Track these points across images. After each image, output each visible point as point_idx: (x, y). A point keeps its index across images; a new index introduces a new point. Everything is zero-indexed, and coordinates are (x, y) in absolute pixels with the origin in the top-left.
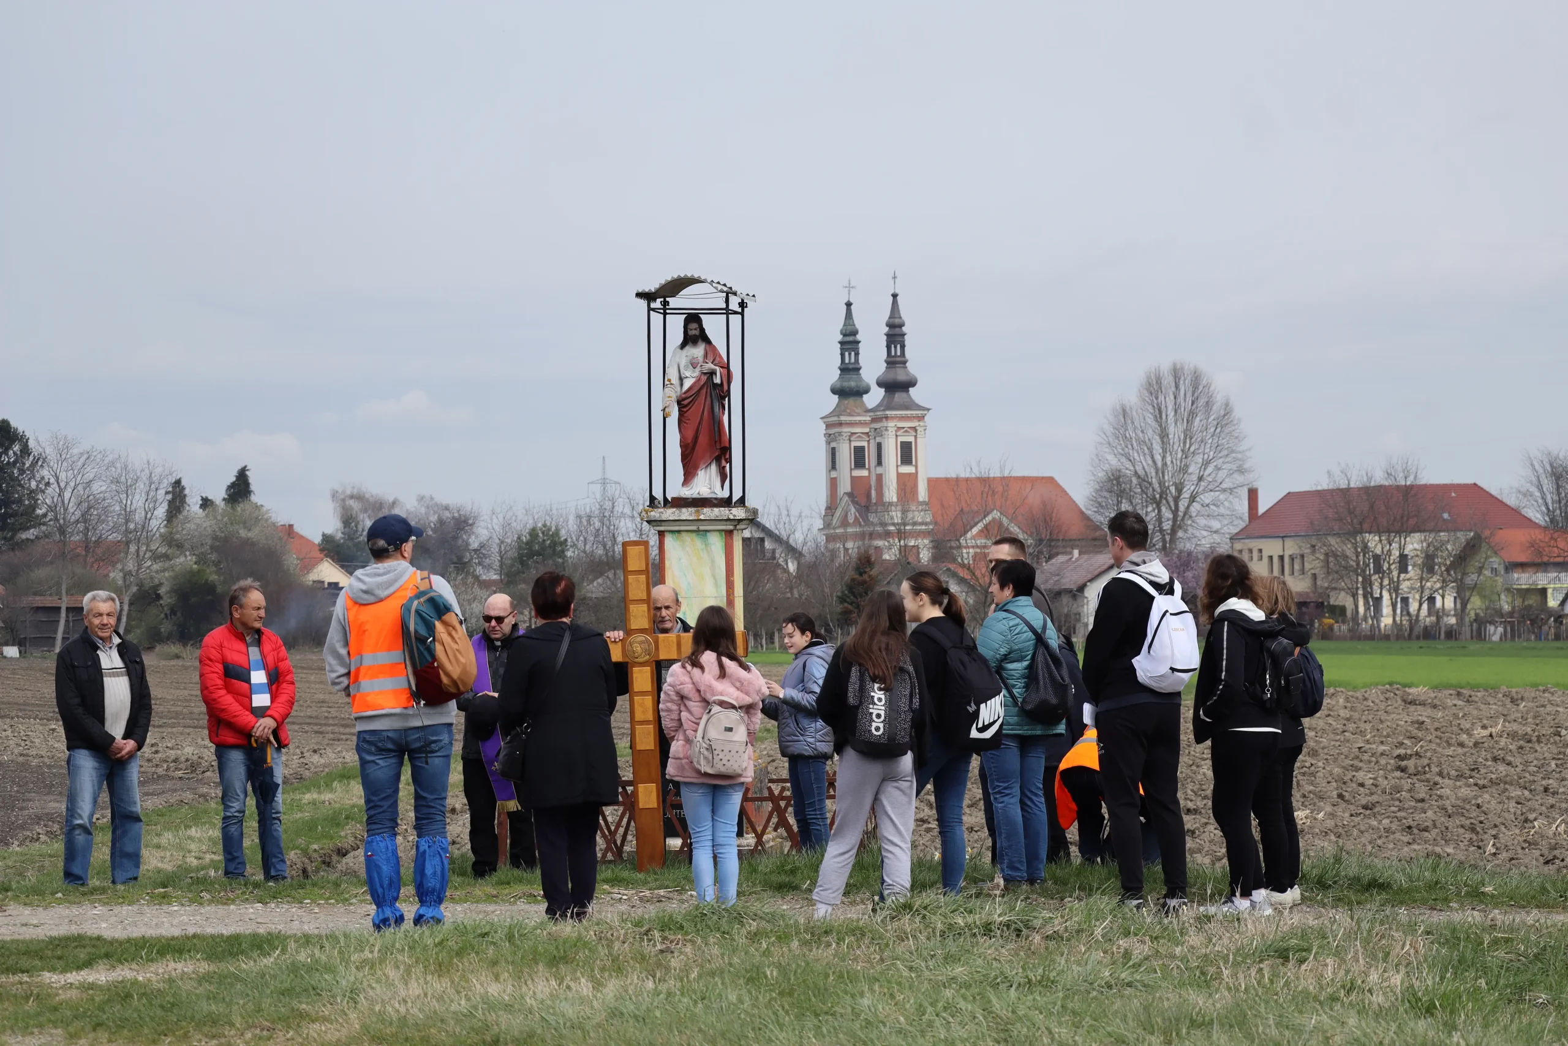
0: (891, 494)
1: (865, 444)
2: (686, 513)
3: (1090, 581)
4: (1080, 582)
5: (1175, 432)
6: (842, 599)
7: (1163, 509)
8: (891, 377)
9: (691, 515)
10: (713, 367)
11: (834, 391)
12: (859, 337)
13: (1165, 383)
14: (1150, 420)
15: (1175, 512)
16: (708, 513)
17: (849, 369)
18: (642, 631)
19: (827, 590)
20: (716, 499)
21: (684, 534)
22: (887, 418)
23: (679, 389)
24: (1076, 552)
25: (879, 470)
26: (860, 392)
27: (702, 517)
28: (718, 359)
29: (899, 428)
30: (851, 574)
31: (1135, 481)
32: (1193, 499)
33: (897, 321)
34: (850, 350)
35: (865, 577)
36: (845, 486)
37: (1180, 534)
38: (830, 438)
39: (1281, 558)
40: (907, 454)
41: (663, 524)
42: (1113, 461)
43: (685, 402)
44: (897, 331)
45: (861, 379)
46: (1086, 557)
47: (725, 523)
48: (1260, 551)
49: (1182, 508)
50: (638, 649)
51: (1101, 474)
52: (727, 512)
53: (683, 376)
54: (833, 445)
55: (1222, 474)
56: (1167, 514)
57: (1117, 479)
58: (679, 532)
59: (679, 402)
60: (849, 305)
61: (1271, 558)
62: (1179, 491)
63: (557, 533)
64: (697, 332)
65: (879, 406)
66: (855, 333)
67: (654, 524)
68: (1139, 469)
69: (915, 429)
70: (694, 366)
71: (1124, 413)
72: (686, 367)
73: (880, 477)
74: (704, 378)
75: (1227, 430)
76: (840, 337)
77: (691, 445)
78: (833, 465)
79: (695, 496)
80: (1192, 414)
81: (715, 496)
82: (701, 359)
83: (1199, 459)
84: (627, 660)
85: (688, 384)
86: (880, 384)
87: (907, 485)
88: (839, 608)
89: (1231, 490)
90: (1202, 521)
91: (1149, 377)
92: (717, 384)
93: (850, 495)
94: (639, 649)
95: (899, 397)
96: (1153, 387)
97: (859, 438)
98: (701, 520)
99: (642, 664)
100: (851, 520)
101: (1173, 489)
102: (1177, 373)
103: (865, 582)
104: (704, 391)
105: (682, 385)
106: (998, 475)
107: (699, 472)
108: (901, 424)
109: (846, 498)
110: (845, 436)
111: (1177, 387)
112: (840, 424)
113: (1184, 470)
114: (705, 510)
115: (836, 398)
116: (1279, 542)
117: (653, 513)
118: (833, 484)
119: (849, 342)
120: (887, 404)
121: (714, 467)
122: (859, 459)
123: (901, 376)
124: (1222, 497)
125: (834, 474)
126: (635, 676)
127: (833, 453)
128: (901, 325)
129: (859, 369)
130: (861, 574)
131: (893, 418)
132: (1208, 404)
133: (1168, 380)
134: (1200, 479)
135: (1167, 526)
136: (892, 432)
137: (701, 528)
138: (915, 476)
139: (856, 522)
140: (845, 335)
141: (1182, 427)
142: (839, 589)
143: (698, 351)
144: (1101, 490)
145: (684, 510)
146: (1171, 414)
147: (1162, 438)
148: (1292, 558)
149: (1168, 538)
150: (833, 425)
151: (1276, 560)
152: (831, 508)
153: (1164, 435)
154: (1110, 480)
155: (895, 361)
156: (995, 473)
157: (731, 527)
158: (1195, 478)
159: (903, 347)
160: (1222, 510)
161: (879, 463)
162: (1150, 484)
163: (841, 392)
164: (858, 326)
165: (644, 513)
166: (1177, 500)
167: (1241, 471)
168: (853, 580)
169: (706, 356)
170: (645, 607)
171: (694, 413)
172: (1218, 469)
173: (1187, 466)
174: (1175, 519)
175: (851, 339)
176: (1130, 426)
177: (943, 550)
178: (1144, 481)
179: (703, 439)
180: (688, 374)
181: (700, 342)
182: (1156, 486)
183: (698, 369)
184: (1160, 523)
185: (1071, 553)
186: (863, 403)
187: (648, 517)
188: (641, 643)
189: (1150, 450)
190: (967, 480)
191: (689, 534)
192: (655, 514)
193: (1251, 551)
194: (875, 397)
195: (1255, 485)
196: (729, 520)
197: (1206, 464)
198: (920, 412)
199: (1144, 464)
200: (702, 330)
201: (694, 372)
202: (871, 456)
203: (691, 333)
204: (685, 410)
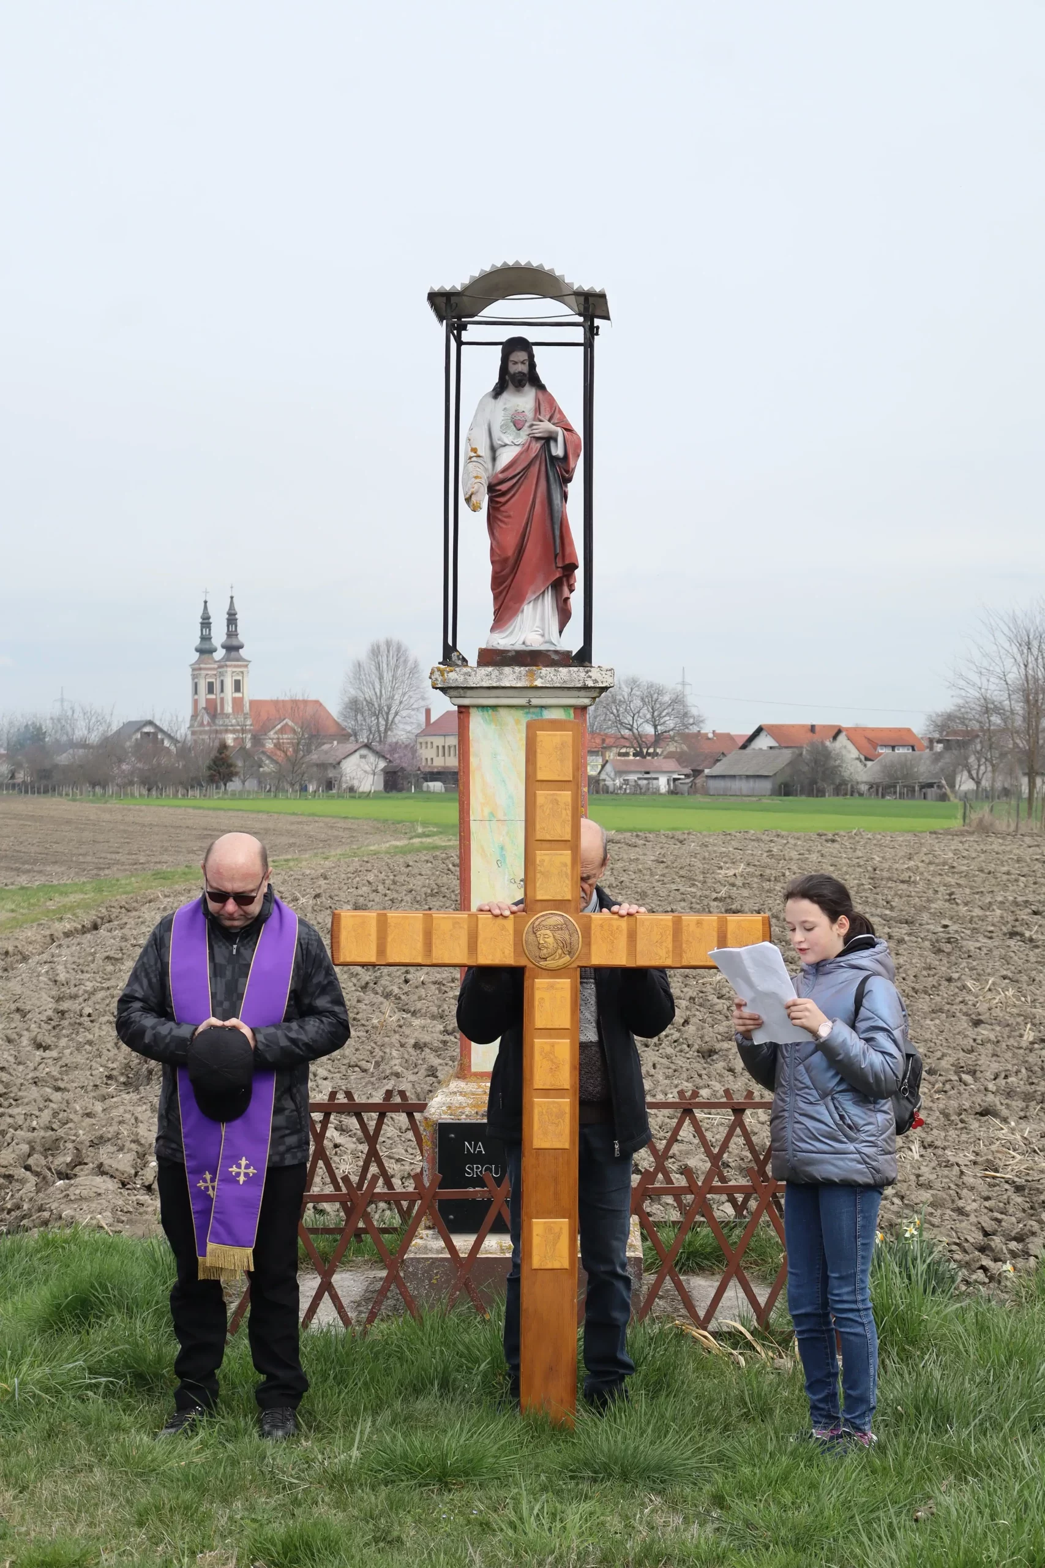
0: (229, 709)
1: (213, 680)
2: (511, 676)
3: (344, 758)
4: (338, 759)
5: (387, 676)
6: (209, 768)
7: (380, 719)
8: (229, 643)
9: (519, 678)
10: (551, 427)
11: (197, 650)
12: (211, 620)
13: (382, 649)
14: (374, 670)
15: (387, 720)
16: (547, 675)
17: (206, 638)
18: (559, 904)
19: (200, 763)
20: (556, 652)
21: (503, 712)
22: (227, 666)
23: (489, 465)
24: (335, 743)
25: (222, 695)
26: (212, 651)
27: (538, 683)
28: (557, 416)
29: (233, 672)
30: (214, 754)
31: (365, 703)
32: (396, 714)
33: (233, 612)
34: (206, 628)
35: (223, 755)
36: (202, 704)
37: (389, 733)
38: (194, 677)
39: (444, 747)
40: (238, 686)
41: (469, 693)
42: (353, 692)
43: (504, 487)
44: (233, 617)
45: (212, 644)
46: (341, 745)
47: (576, 693)
48: (432, 743)
49: (390, 718)
50: (548, 939)
51: (346, 700)
52: (583, 675)
53: (497, 442)
54: (196, 680)
55: (412, 701)
56: (382, 722)
57: (356, 701)
58: (494, 707)
59: (491, 488)
60: (206, 602)
61: (438, 747)
62: (389, 709)
63: (40, 728)
64: (524, 368)
65: (223, 659)
66: (209, 618)
67: (454, 693)
68: (367, 696)
69: (242, 672)
70: (518, 425)
71: (359, 665)
72: (504, 428)
73: (222, 699)
74: (537, 446)
75: (416, 675)
76: (201, 620)
77: (511, 561)
78: (196, 692)
79: (519, 647)
80: (397, 667)
81: (552, 648)
82: (530, 415)
83: (400, 691)
84: (522, 962)
85: (506, 457)
86: (223, 647)
87: (238, 703)
88: (208, 773)
89: (418, 709)
90: (401, 726)
91: (373, 646)
92: (557, 458)
93: (205, 709)
94: (551, 940)
95: (233, 654)
96: (375, 652)
97: (211, 677)
98: (536, 688)
99: (555, 972)
100: (205, 723)
101: (385, 708)
102: (388, 644)
103: (222, 758)
104: (535, 469)
105: (494, 459)
106: (301, 699)
107: (526, 607)
108: (234, 670)
109: (203, 711)
110: (203, 675)
111: (388, 651)
112: (200, 669)
113: (392, 698)
114: (544, 671)
115: (198, 654)
116: (443, 738)
117: (453, 675)
118: (196, 702)
119: (206, 623)
120: (227, 658)
121: (549, 599)
122: (211, 688)
123: (235, 643)
124: (413, 713)
125: (196, 697)
126: (538, 995)
127: (196, 685)
128: (235, 614)
129: (211, 638)
130: (221, 754)
131: (230, 666)
132: (405, 662)
133: (383, 648)
134: (401, 703)
135: (382, 728)
136: (229, 673)
137: (534, 702)
138: (242, 699)
139: (209, 724)
140: (203, 619)
141: (390, 674)
142: (208, 762)
143: (524, 401)
144: (346, 708)
145: (507, 670)
146: (385, 666)
147: (380, 679)
148: (449, 747)
149: (382, 735)
150: (196, 669)
151: (440, 748)
152: (194, 717)
153: (381, 678)
154: (351, 703)
155: (232, 634)
156: (300, 697)
157: (587, 701)
158: (397, 702)
159: (236, 626)
160: (412, 720)
161: (222, 691)
162: (373, 705)
163: (201, 651)
164: (210, 614)
165: (437, 675)
166: (388, 714)
167: (423, 699)
168: (216, 757)
169: (538, 409)
170: (566, 856)
171: (516, 507)
172: (411, 697)
173: (394, 696)
174: (386, 725)
175: (206, 621)
176: (362, 673)
177: (257, 740)
178: (370, 703)
179: (534, 551)
180: (507, 439)
181: (527, 388)
182: (376, 706)
183: (525, 431)
184: (378, 727)
185: (332, 743)
186: (213, 658)
187: (444, 681)
188: (555, 928)
189: (373, 685)
190: (283, 701)
191: (513, 711)
192: (455, 677)
193: (427, 743)
194: (220, 654)
195: (430, 707)
196: (585, 688)
197: (404, 694)
198: (246, 663)
199: (369, 694)
200: (532, 366)
201: (518, 436)
202: (217, 687)
203: (513, 369)
204: (503, 500)
